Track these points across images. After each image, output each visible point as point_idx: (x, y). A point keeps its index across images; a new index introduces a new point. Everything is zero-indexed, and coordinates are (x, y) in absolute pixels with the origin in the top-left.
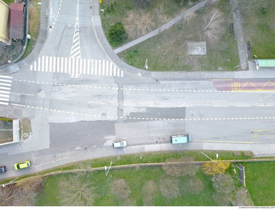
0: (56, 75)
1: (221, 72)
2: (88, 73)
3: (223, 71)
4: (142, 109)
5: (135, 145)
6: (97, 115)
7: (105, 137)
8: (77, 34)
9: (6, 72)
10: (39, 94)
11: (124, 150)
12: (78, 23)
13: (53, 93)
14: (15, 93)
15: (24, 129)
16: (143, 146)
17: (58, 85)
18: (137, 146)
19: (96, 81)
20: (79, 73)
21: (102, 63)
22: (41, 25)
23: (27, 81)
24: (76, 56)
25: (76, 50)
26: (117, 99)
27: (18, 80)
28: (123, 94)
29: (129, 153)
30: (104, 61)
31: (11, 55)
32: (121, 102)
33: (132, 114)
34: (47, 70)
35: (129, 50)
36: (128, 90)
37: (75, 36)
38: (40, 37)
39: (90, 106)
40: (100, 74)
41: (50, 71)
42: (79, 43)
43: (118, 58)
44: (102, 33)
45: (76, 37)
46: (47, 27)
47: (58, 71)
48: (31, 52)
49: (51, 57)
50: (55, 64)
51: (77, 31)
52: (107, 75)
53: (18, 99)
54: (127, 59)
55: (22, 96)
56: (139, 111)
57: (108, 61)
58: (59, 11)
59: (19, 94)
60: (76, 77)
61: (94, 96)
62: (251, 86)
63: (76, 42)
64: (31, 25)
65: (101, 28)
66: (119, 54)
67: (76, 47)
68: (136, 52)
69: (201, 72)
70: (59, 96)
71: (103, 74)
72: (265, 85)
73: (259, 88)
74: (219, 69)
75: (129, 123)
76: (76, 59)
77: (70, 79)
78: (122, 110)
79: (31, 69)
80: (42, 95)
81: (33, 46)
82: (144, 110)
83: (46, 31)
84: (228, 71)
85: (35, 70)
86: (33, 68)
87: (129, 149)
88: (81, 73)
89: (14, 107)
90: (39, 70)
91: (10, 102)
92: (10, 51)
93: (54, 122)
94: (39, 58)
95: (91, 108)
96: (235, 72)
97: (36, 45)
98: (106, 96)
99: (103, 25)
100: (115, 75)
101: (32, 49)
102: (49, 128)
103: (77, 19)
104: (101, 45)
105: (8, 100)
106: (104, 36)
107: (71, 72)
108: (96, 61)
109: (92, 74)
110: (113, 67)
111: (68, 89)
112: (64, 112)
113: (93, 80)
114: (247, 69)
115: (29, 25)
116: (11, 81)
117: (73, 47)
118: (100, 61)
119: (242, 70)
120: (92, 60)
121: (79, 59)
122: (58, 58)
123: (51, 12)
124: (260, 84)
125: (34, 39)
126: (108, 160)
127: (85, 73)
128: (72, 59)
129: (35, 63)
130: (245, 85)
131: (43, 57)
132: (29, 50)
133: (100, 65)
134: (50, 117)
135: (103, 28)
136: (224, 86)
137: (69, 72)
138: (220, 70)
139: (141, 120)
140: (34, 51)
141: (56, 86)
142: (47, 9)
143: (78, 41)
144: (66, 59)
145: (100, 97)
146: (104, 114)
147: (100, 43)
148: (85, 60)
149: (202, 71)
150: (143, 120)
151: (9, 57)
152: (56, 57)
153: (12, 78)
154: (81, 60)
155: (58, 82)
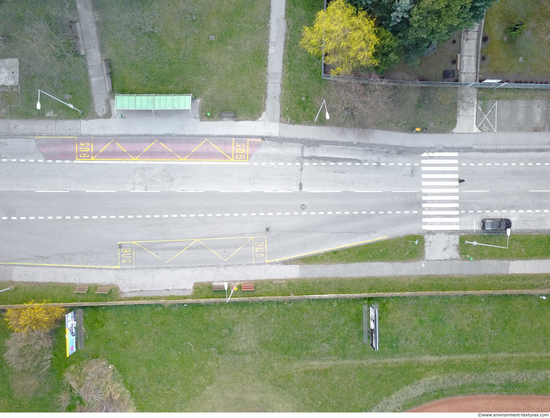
1: (52, 122)
3: (56, 119)
62: (116, 150)
69: (11, 121)
72: (147, 148)
73: (135, 154)
74: (48, 115)
84: (68, 119)
96: (83, 122)
114: (108, 115)
119: (98, 117)
124: (137, 147)
130: (105, 148)
136: (59, 149)
138: (49, 118)
149: (11, 118)
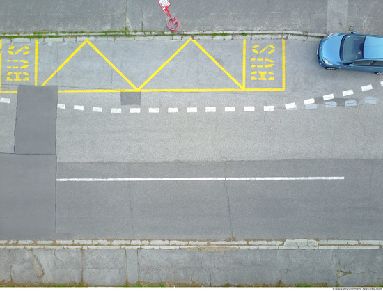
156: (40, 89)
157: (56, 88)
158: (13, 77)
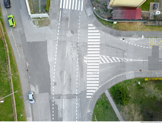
0: (85, 45)
2: (88, 70)
4: (60, 114)
5: (32, 109)
6: (54, 79)
7: (37, 86)
8: (119, 60)
9: (86, 6)
10: (70, 32)
11: (27, 101)
12: (128, 61)
13: (71, 43)
14: (69, 13)
15: (41, 21)
16: (31, 116)
17: (77, 47)
18: (31, 111)
19: (82, 76)
20: (88, 63)
21: (97, 80)
22: (125, 32)
23: (79, 22)
24: (101, 60)
25: (106, 60)
26: (68, 94)
27: (80, 15)
28: (72, 98)
29: (25, 105)
30: (98, 82)
31: (100, 9)
32: (66, 97)
33: (56, 107)
34: (89, 37)
35: (108, 102)
36: (76, 102)
37: (118, 58)
38: (115, 31)
39: (61, 73)
40: (88, 79)
41: (89, 40)
42: (112, 62)
43: (101, 93)
44: (121, 80)
45: (116, 59)
46: (124, 36)
47: (88, 46)
48: (103, 24)
49: (99, 40)
50: (94, 43)
51: (121, 60)
52: (88, 85)
53: (65, 16)
54: (100, 100)
55: (67, 19)
56: (59, 112)
57: (98, 85)
58: (137, 46)
59: (69, 16)
60: (85, 61)
61: (70, 76)
63: (112, 59)
64: (124, 24)
65: (125, 79)
66: (104, 94)
67: (108, 59)
68: (107, 108)
70: (68, 48)
71: (88, 82)
75: (49, 104)
76: (98, 60)
77: (83, 56)
78: (59, 98)
79: (89, 25)
80: (69, 34)
81: (108, 26)
82: (60, 116)
83: (120, 36)
85: (89, 28)
86: (90, 27)
87: (28, 105)
88: (88, 64)
89: (58, 13)
90: (89, 31)
91: (62, 9)
92: (103, 8)
93: (48, 45)
94: (98, 31)
95: (60, 73)
97: (108, 28)
98: (70, 85)
99: (127, 80)
100: (87, 91)
101: (106, 25)
102: (43, 41)
103: (131, 60)
104: (111, 79)
105: (64, 7)
106: (118, 82)
107: (88, 57)
108: (98, 76)
109: (88, 73)
110: (93, 89)
111: (75, 54)
112: (56, 52)
113: (82, 74)
115: (124, 22)
116: (79, 9)
117: (108, 57)
118: (98, 79)
120: (98, 73)
121: (99, 63)
122: (99, 46)
123: (135, 39)
125: (113, 27)
126: (19, 89)
127: (88, 67)
128: (99, 57)
129: (94, 28)
131: (99, 34)
132: (104, 23)
133: (95, 79)
134: (52, 41)
135: (125, 81)
137: (88, 55)
139: (52, 114)
140: (104, 26)
141: (77, 45)
142: (137, 36)
143: (113, 61)
144: (99, 52)
145: (70, 80)
146: (55, 84)
147: (113, 78)
148: (98, 67)
150: (52, 115)
151: (98, 8)
152: (100, 45)
153: (82, 10)
154: (98, 64)
155: (80, 46)
156: (156, 46)
157: (159, 46)
158: (152, 44)
